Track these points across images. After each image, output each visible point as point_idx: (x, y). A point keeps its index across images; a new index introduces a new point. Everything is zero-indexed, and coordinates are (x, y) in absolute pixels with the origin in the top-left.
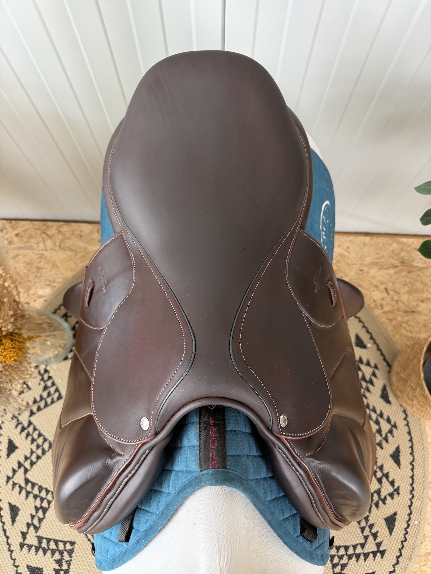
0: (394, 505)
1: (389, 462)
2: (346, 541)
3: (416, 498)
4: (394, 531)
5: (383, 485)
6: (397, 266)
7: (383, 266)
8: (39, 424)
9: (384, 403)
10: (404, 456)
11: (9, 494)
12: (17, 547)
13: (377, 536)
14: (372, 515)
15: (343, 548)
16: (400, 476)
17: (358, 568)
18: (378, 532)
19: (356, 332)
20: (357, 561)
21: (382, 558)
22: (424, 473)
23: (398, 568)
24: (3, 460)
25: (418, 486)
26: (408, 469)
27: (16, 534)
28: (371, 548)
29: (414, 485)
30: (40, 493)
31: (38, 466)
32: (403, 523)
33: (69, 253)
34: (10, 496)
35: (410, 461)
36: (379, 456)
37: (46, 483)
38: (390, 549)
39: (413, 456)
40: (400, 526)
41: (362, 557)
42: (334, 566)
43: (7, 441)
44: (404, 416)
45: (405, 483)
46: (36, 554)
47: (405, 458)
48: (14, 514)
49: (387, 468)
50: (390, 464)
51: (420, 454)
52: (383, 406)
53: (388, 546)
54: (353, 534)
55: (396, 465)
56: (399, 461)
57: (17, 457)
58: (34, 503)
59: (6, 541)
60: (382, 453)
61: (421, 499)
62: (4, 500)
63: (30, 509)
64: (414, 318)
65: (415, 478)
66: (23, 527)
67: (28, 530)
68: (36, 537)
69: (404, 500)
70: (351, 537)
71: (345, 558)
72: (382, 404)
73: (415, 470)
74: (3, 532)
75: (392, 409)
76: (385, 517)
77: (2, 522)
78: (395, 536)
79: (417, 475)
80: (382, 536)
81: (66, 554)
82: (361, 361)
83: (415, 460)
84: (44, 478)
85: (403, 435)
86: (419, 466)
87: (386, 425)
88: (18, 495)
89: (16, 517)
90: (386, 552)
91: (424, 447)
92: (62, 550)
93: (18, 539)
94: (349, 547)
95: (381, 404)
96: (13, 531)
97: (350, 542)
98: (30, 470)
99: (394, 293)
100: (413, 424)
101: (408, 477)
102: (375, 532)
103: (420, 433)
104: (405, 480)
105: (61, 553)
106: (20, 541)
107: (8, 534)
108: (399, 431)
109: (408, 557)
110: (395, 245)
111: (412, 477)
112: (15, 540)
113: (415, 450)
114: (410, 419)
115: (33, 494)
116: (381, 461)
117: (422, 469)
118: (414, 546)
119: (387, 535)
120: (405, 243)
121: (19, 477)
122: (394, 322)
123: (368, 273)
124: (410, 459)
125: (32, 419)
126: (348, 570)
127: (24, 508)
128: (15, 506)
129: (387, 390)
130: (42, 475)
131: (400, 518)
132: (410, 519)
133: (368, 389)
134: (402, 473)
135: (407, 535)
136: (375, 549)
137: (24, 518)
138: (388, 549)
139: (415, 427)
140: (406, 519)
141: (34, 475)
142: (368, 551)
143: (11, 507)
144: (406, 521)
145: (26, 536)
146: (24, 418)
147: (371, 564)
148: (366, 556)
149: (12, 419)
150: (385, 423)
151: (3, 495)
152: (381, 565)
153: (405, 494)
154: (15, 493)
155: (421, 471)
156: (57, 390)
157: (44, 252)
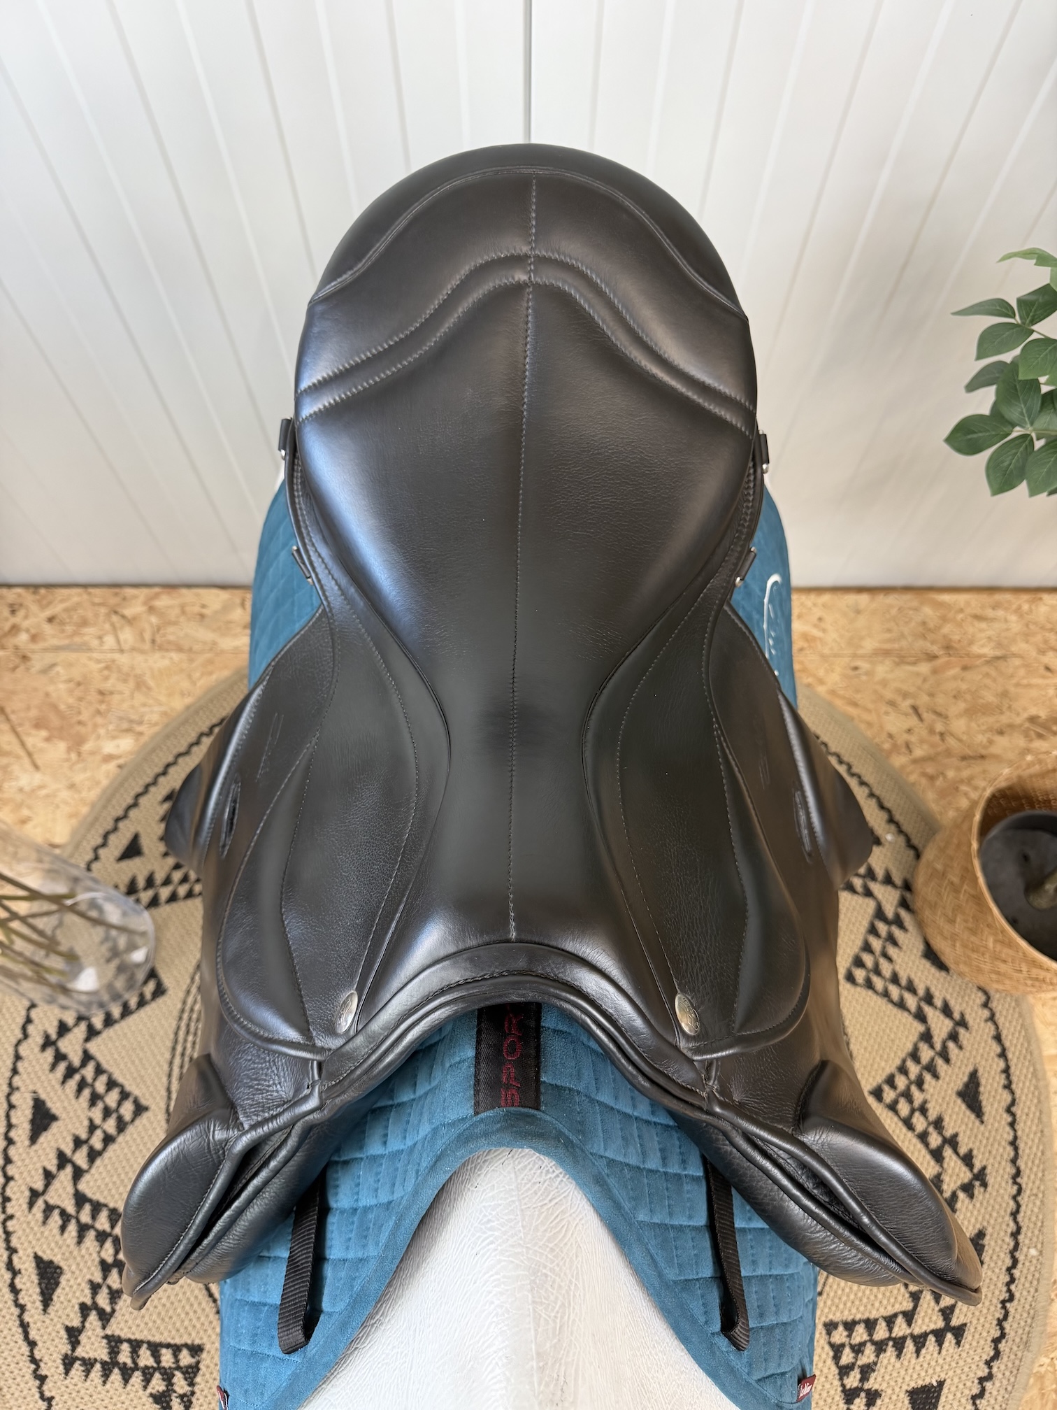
0: (975, 1213)
1: (957, 1109)
2: (869, 1307)
3: (1028, 1192)
5: (945, 1165)
6: (935, 657)
7: (904, 657)
8: (108, 1058)
9: (933, 970)
10: (989, 1092)
11: (35, 1234)
12: (57, 1368)
15: (863, 1325)
16: (984, 1141)
17: (903, 1372)
20: (899, 1356)
21: (959, 1346)
22: (1042, 1132)
23: (999, 1368)
24: (21, 1150)
25: (1030, 1164)
26: (1003, 1122)
27: (54, 1334)
28: (930, 1321)
29: (1021, 1163)
30: (113, 1227)
31: (106, 1161)
32: (1002, 1255)
33: (175, 656)
34: (38, 1240)
35: (1004, 1104)
36: (931, 1095)
38: (975, 1322)
39: (1012, 1093)
40: (996, 1263)
41: (910, 1346)
42: (844, 1371)
43: (31, 1103)
44: (981, 998)
45: (998, 1158)
46: (105, 1382)
47: (994, 1097)
48: (49, 1283)
49: (952, 1124)
50: (958, 1114)
51: (1029, 1088)
52: (930, 977)
53: (969, 1316)
55: (973, 1116)
56: (980, 1107)
57: (57, 1140)
58: (99, 1252)
59: (28, 1354)
60: (938, 1088)
61: (1040, 1195)
62: (25, 1250)
63: (89, 1268)
64: (984, 772)
65: (1021, 1145)
66: (72, 1315)
67: (83, 1322)
68: (103, 1338)
69: (999, 1199)
70: (880, 1297)
71: (869, 1350)
72: (929, 973)
73: (1019, 1127)
74: (20, 1330)
75: (953, 983)
77: (17, 1304)
79: (1025, 1138)
81: (179, 1379)
82: (871, 874)
83: (1017, 1100)
84: (121, 1190)
85: (983, 1044)
86: (1027, 1115)
87: (943, 1021)
88: (58, 1237)
89: (54, 1290)
90: (967, 1329)
91: (1035, 1070)
92: (170, 1368)
93: (60, 1346)
94: (876, 1320)
95: (926, 973)
96: (47, 1328)
97: (878, 1310)
98: (87, 1171)
99: (934, 717)
100: (1006, 1017)
101: (1003, 1143)
103: (1024, 1037)
104: (997, 1150)
105: (168, 1376)
106: (63, 1352)
107: (33, 1334)
108: (974, 1034)
109: (1021, 1339)
110: (928, 611)
111: (1014, 1143)
112: (52, 1349)
113: (1014, 1078)
115: (97, 1231)
116: (938, 1108)
117: (1036, 1121)
118: (1032, 1312)
120: (949, 605)
121: (61, 1191)
122: (939, 782)
123: (869, 674)
124: (1005, 1100)
125: (93, 1047)
126: (879, 1379)
127: (74, 1267)
128: (51, 1262)
130: (118, 1182)
131: (993, 1243)
132: (1017, 1245)
133: (891, 939)
134: (990, 1135)
135: (1015, 1284)
136: (940, 1324)
137: (74, 1292)
138: (971, 1322)
139: (1010, 1022)
140: (1008, 1244)
141: (99, 1182)
142: (923, 1331)
143: (42, 1265)
144: (1008, 1251)
145: (80, 1338)
146: (72, 1045)
147: (933, 1363)
148: (919, 1342)
149: (44, 1047)
150: (938, 1017)
151: (19, 1238)
152: (957, 1363)
153: (1000, 1184)
154: (51, 1230)
155: (1034, 1128)
156: (152, 975)
157: (117, 656)
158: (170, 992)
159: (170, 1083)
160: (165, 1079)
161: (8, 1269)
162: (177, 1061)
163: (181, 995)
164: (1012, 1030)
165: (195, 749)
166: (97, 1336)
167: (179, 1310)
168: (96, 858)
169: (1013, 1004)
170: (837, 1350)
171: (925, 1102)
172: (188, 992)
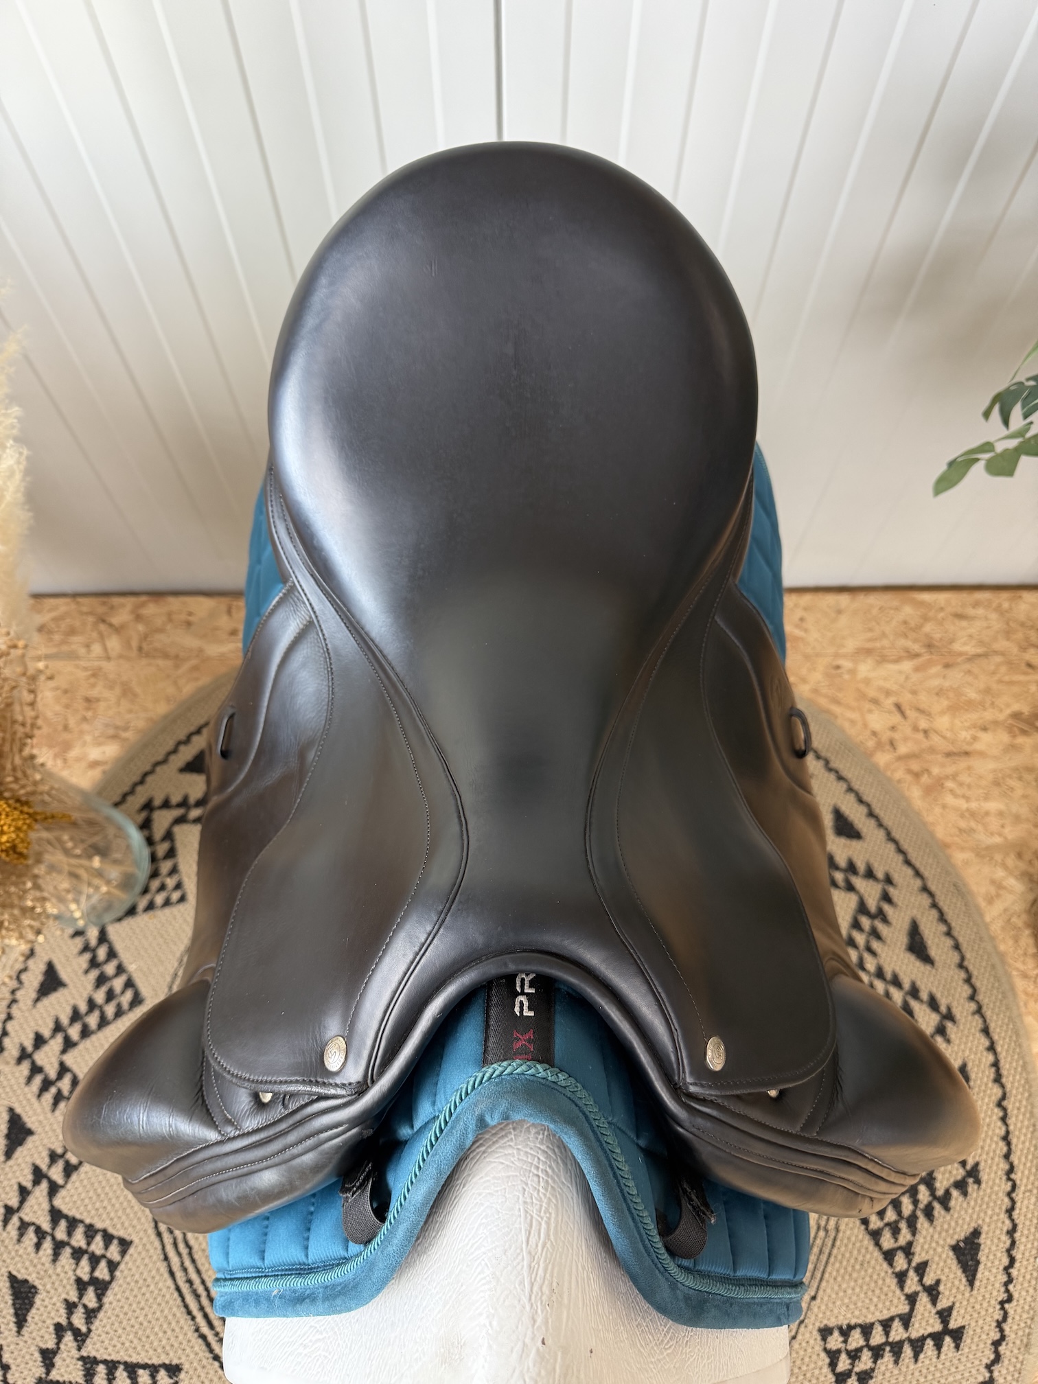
0: (970, 1211)
2: (864, 1311)
3: (1023, 1188)
4: (979, 1275)
6: (917, 655)
7: (886, 656)
9: (918, 964)
10: (980, 1086)
11: (9, 1253)
13: (939, 1293)
14: (920, 1239)
15: (858, 1330)
17: (901, 1378)
18: (938, 1282)
19: (832, 803)
20: (896, 1362)
21: (958, 1350)
22: (1034, 1125)
23: (1000, 1372)
25: (1023, 1159)
26: (995, 1117)
27: (28, 1357)
28: (928, 1324)
29: (1014, 1158)
30: (89, 1244)
31: (83, 1176)
32: (999, 1255)
33: (162, 663)
34: (13, 1258)
35: (995, 1098)
37: (104, 1216)
38: (973, 1324)
39: (1003, 1086)
40: (992, 1263)
41: (908, 1351)
42: (841, 1378)
43: (6, 1118)
44: (967, 991)
45: (991, 1154)
47: (984, 1091)
48: (23, 1303)
51: (1019, 1081)
52: (916, 970)
53: (968, 1317)
54: (877, 1292)
57: (32, 1155)
58: (75, 1271)
61: (1035, 1191)
63: (64, 1287)
64: (969, 768)
65: (1014, 1141)
66: (47, 1337)
67: (58, 1344)
68: (78, 1359)
69: (994, 1197)
70: (875, 1300)
71: (866, 1355)
72: (914, 966)
73: (1011, 1121)
75: (938, 977)
76: (953, 1242)
78: (982, 1290)
79: (1017, 1133)
80: (951, 1291)
82: (851, 868)
83: (1008, 1095)
84: (98, 1205)
85: (971, 1038)
86: (1019, 1109)
87: (929, 1015)
88: (33, 1255)
89: (28, 1310)
90: (965, 1332)
91: (1025, 1063)
93: (34, 1370)
94: (872, 1325)
95: (911, 967)
96: (21, 1350)
97: (873, 1314)
98: (62, 1187)
99: (917, 714)
100: (992, 1009)
101: (995, 1139)
102: (933, 1282)
103: (1012, 1029)
104: (990, 1146)
106: (37, 1375)
107: (7, 1357)
108: (961, 1027)
109: (1022, 1341)
110: (908, 610)
111: (1006, 1138)
112: (25, 1372)
113: (1004, 1072)
114: (985, 996)
115: (73, 1248)
117: (1028, 1115)
118: (1032, 1312)
119: (962, 1288)
120: (930, 604)
121: (36, 1207)
122: (924, 779)
123: (852, 672)
124: (996, 1094)
125: (69, 1059)
127: (49, 1287)
128: (26, 1281)
129: (921, 932)
130: (94, 1198)
131: (989, 1242)
132: (1013, 1243)
133: (875, 934)
135: (1013, 1285)
136: (938, 1327)
137: (49, 1313)
138: (969, 1324)
139: (998, 1015)
140: (1005, 1243)
141: (75, 1198)
142: (921, 1334)
143: (16, 1285)
144: (1004, 1249)
145: (55, 1360)
146: (48, 1058)
147: (932, 1369)
148: (917, 1347)
149: (20, 1060)
150: (925, 1010)
152: (957, 1368)
153: (993, 1180)
154: (25, 1248)
155: (1026, 1123)
156: (129, 984)
157: (104, 664)
158: (148, 1002)
164: (1000, 1023)
165: (172, 757)
166: (72, 1358)
167: (156, 1329)
169: (1000, 996)
170: (833, 1356)
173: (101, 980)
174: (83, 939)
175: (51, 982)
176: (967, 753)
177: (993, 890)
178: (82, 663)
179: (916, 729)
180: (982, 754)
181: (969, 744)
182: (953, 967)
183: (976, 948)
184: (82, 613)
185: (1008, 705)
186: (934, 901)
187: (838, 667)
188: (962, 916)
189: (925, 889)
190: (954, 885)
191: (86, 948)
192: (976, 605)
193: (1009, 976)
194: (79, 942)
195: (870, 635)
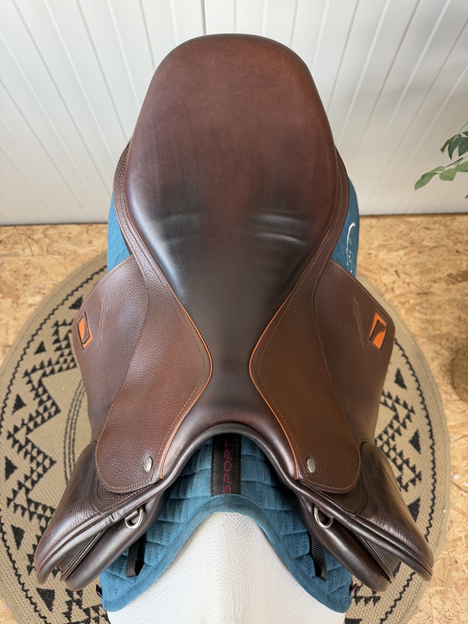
0: (416, 491)
1: (409, 448)
3: (439, 482)
4: (419, 517)
5: (403, 471)
6: (407, 248)
7: (392, 248)
8: (37, 441)
9: (399, 388)
10: (423, 440)
11: (11, 517)
12: (25, 571)
16: (420, 461)
22: (445, 456)
24: (2, 482)
25: (440, 470)
26: (429, 453)
27: (22, 558)
29: (436, 470)
30: (44, 513)
31: (40, 485)
32: (427, 508)
33: (58, 257)
34: (12, 519)
35: (429, 445)
36: (398, 442)
37: (50, 501)
39: (433, 440)
40: (425, 512)
43: (4, 461)
44: (420, 399)
45: (426, 468)
47: (425, 442)
48: (19, 537)
49: (406, 455)
50: (409, 450)
51: (440, 437)
52: (398, 391)
55: (415, 451)
56: (419, 447)
58: (39, 523)
59: (12, 566)
60: (401, 439)
61: (444, 483)
62: (7, 524)
63: (35, 530)
64: (427, 300)
65: (436, 462)
66: (30, 549)
69: (426, 485)
72: (397, 389)
73: (436, 454)
74: (8, 557)
75: (408, 394)
76: (409, 504)
77: (6, 546)
78: (420, 523)
79: (438, 459)
83: (435, 443)
84: (47, 496)
85: (420, 420)
86: (439, 449)
87: (403, 410)
88: (21, 517)
89: (21, 540)
91: (443, 430)
93: (26, 562)
96: (19, 555)
98: (32, 490)
99: (405, 275)
101: (429, 461)
103: (439, 416)
104: (426, 465)
106: (27, 565)
107: (14, 558)
108: (417, 415)
109: (434, 542)
110: (403, 226)
111: (433, 462)
112: (22, 564)
113: (434, 434)
114: (428, 402)
115: (38, 514)
116: (400, 447)
117: (443, 451)
118: (439, 531)
120: (413, 223)
121: (21, 498)
122: (407, 305)
123: (376, 256)
124: (430, 443)
125: (30, 436)
127: (29, 530)
128: (19, 529)
129: (401, 375)
130: (45, 494)
131: (423, 504)
132: (434, 504)
134: (423, 458)
135: (432, 520)
137: (30, 540)
139: (433, 409)
140: (430, 504)
141: (37, 494)
143: (15, 530)
144: (430, 506)
146: (21, 436)
149: (8, 438)
150: (402, 408)
151: (4, 519)
153: (427, 479)
154: (18, 515)
155: (442, 454)
156: (54, 404)
157: (31, 258)
158: (62, 411)
159: (65, 451)
160: (62, 449)
161: (1, 532)
162: (67, 441)
163: (67, 412)
164: (433, 413)
165: (66, 302)
168: (25, 353)
169: (434, 402)
171: (395, 446)
172: (70, 411)
173: (41, 403)
174: (32, 385)
175: (19, 404)
176: (426, 293)
177: (434, 355)
178: (21, 258)
179: (404, 282)
180: (433, 294)
181: (428, 289)
182: (414, 389)
183: (425, 381)
184: (19, 234)
185: (446, 271)
186: (408, 360)
187: (370, 254)
188: (420, 367)
189: (404, 355)
190: (417, 353)
191: (33, 389)
192: (434, 223)
193: (439, 393)
194: (30, 386)
195: (385, 238)
